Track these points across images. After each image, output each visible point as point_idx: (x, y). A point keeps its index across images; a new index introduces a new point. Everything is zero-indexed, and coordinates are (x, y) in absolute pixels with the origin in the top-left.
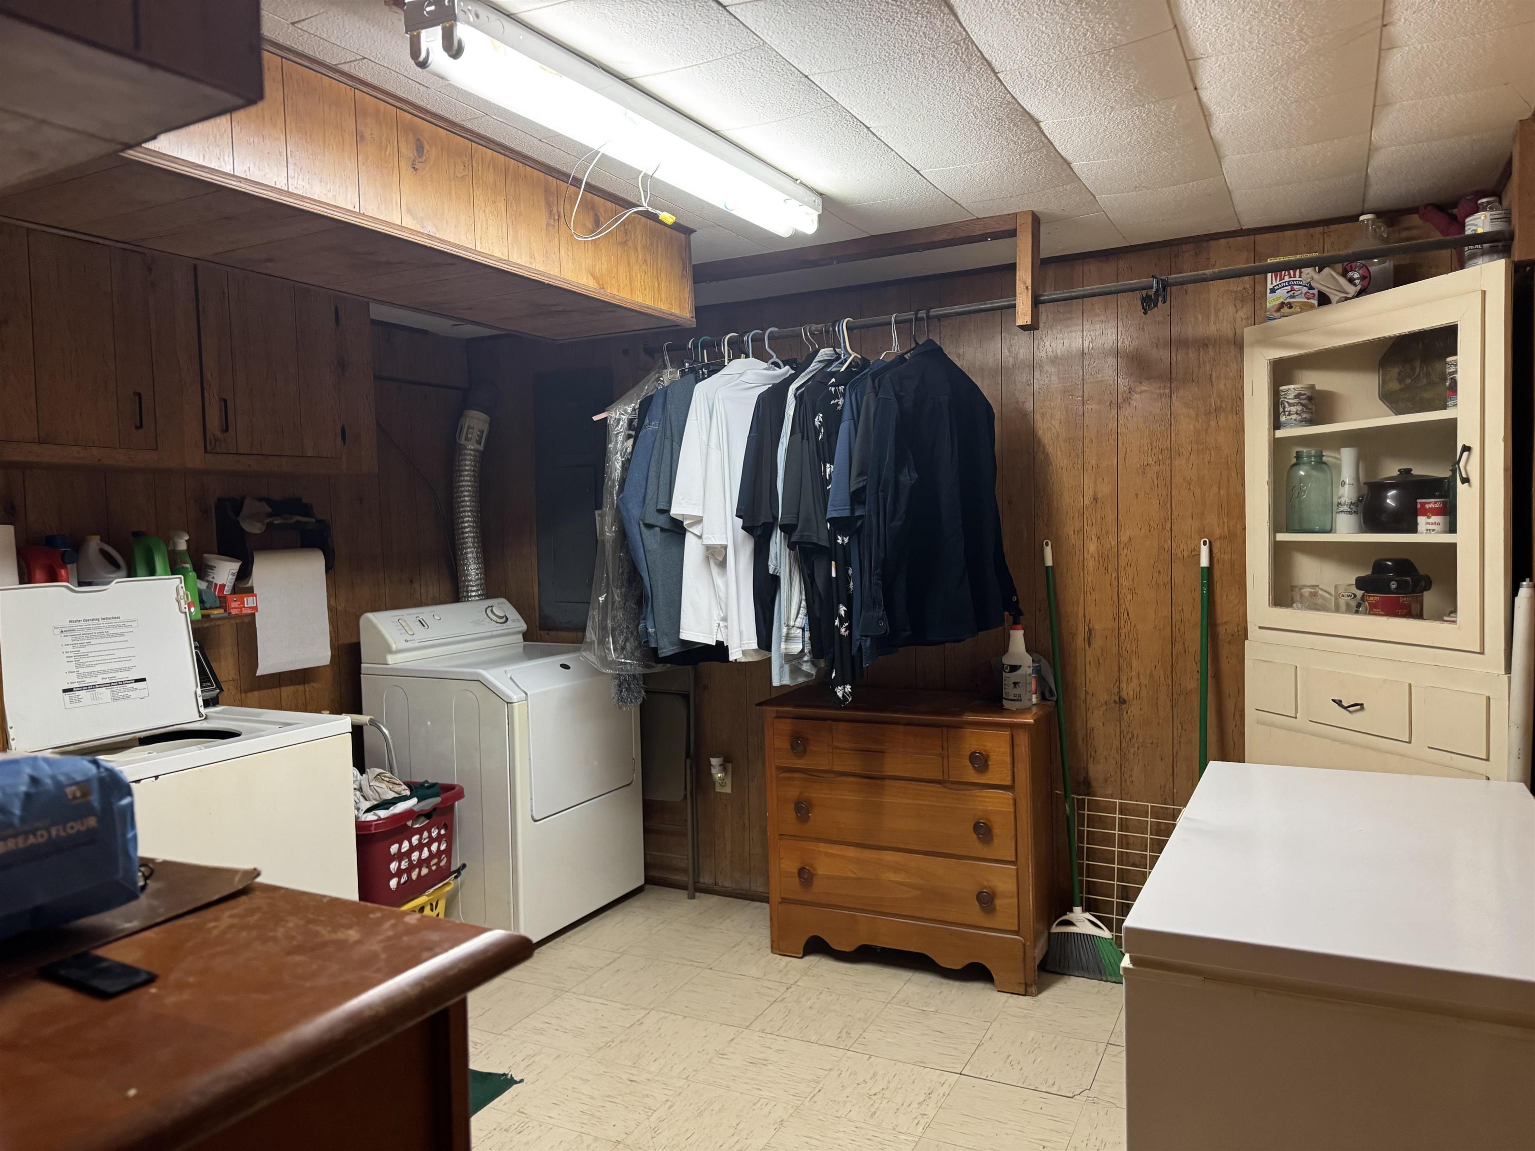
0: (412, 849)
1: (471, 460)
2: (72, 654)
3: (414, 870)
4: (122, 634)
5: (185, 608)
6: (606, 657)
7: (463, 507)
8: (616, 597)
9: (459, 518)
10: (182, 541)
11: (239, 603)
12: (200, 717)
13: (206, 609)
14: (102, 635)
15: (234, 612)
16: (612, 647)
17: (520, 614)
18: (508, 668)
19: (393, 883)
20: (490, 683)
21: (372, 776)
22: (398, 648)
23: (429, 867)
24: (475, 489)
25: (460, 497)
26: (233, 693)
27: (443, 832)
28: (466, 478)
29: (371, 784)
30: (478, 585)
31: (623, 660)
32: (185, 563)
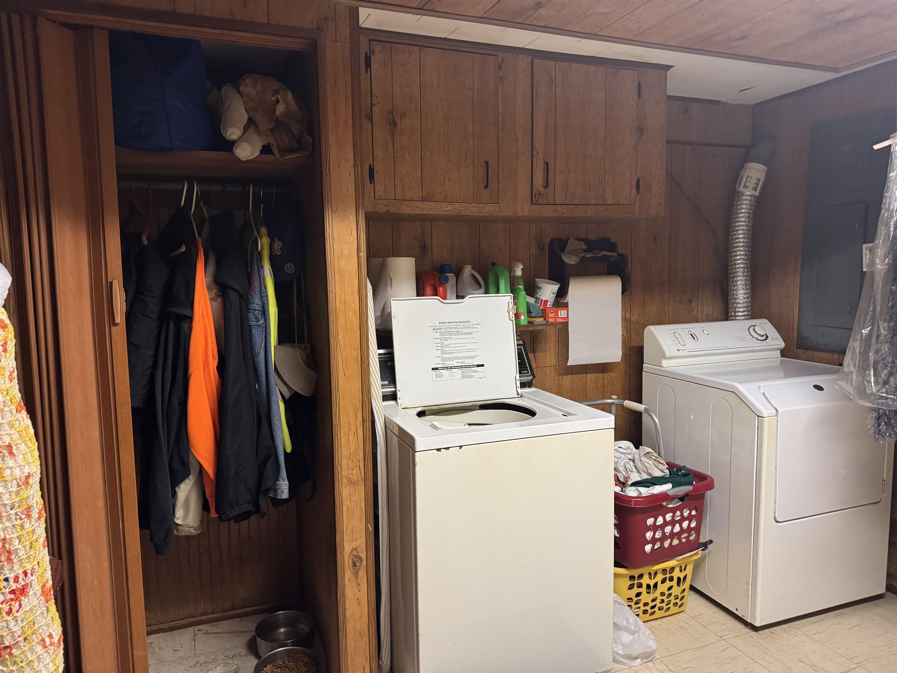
0: (666, 524)
1: (746, 204)
2: (439, 345)
3: (667, 540)
4: (471, 333)
5: (513, 317)
6: (865, 390)
7: (737, 243)
8: (882, 330)
9: (733, 252)
10: (518, 269)
11: (555, 314)
12: (518, 395)
13: (532, 317)
14: (458, 333)
15: (551, 320)
16: (872, 379)
17: (780, 333)
18: (762, 384)
19: (648, 548)
20: (743, 395)
21: (642, 453)
22: (671, 355)
23: (679, 539)
24: (748, 228)
25: (735, 235)
26: (553, 375)
27: (694, 513)
28: (741, 219)
29: (641, 459)
30: (744, 307)
31: (884, 395)
32: (519, 285)
